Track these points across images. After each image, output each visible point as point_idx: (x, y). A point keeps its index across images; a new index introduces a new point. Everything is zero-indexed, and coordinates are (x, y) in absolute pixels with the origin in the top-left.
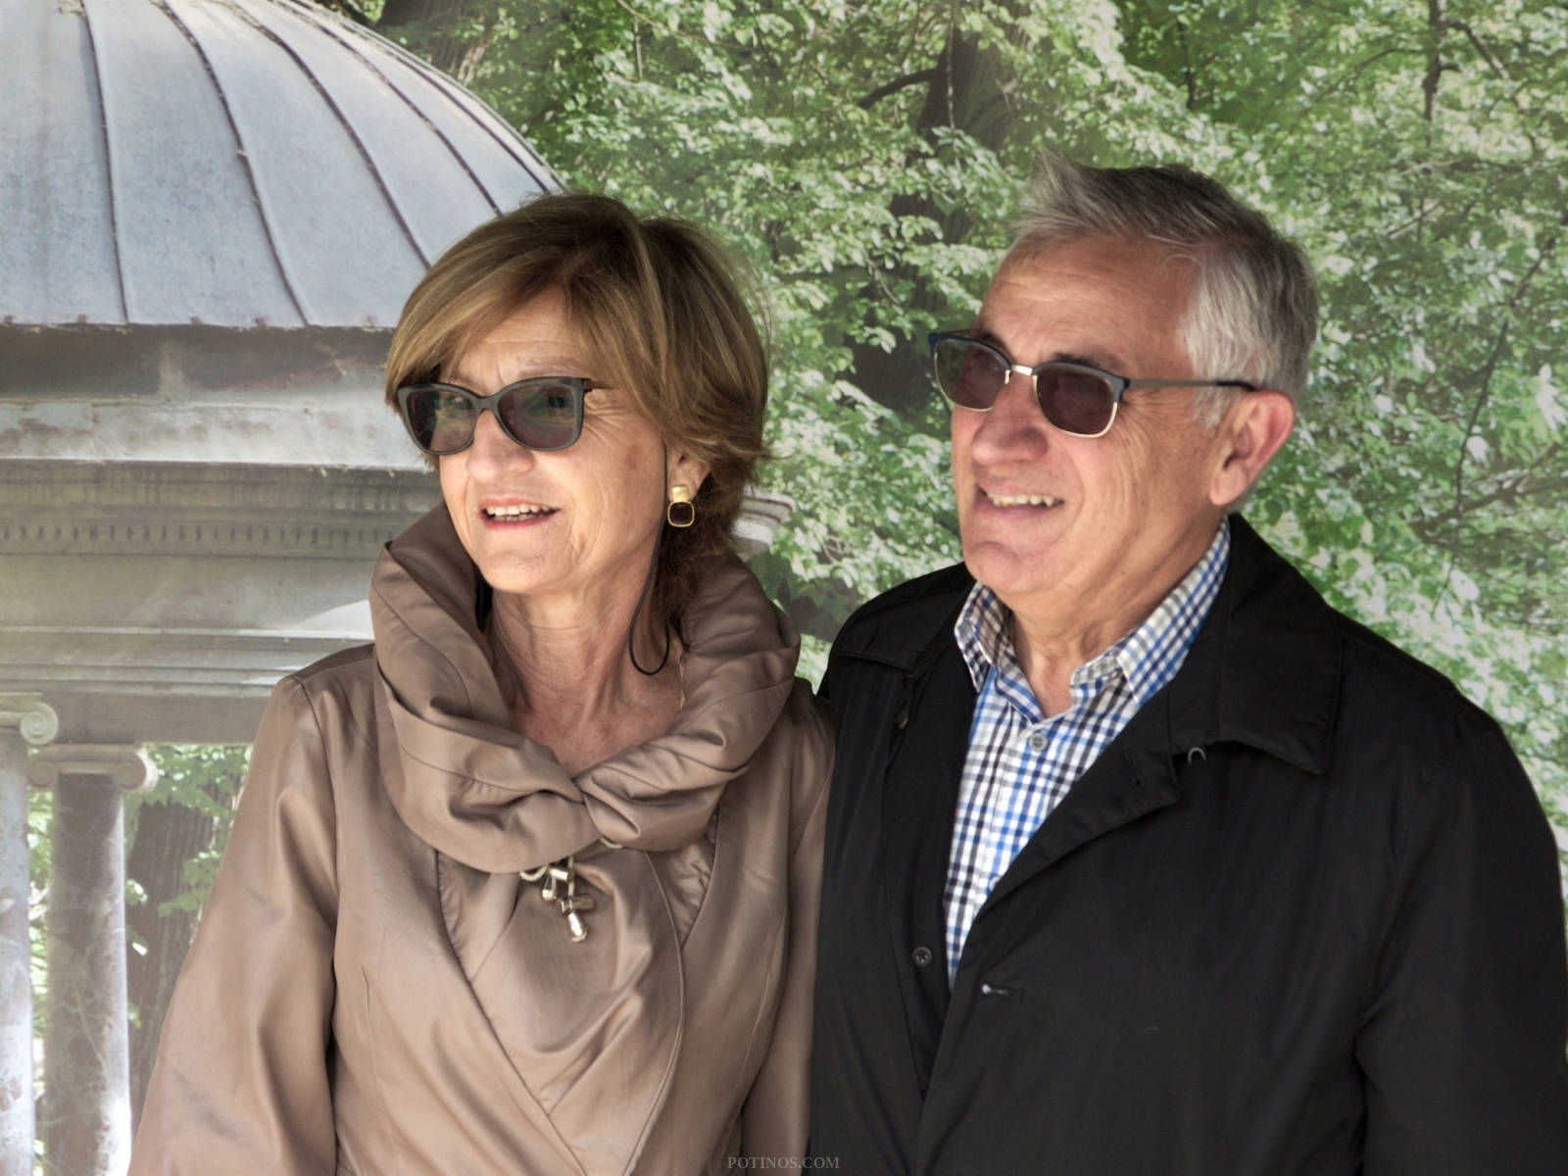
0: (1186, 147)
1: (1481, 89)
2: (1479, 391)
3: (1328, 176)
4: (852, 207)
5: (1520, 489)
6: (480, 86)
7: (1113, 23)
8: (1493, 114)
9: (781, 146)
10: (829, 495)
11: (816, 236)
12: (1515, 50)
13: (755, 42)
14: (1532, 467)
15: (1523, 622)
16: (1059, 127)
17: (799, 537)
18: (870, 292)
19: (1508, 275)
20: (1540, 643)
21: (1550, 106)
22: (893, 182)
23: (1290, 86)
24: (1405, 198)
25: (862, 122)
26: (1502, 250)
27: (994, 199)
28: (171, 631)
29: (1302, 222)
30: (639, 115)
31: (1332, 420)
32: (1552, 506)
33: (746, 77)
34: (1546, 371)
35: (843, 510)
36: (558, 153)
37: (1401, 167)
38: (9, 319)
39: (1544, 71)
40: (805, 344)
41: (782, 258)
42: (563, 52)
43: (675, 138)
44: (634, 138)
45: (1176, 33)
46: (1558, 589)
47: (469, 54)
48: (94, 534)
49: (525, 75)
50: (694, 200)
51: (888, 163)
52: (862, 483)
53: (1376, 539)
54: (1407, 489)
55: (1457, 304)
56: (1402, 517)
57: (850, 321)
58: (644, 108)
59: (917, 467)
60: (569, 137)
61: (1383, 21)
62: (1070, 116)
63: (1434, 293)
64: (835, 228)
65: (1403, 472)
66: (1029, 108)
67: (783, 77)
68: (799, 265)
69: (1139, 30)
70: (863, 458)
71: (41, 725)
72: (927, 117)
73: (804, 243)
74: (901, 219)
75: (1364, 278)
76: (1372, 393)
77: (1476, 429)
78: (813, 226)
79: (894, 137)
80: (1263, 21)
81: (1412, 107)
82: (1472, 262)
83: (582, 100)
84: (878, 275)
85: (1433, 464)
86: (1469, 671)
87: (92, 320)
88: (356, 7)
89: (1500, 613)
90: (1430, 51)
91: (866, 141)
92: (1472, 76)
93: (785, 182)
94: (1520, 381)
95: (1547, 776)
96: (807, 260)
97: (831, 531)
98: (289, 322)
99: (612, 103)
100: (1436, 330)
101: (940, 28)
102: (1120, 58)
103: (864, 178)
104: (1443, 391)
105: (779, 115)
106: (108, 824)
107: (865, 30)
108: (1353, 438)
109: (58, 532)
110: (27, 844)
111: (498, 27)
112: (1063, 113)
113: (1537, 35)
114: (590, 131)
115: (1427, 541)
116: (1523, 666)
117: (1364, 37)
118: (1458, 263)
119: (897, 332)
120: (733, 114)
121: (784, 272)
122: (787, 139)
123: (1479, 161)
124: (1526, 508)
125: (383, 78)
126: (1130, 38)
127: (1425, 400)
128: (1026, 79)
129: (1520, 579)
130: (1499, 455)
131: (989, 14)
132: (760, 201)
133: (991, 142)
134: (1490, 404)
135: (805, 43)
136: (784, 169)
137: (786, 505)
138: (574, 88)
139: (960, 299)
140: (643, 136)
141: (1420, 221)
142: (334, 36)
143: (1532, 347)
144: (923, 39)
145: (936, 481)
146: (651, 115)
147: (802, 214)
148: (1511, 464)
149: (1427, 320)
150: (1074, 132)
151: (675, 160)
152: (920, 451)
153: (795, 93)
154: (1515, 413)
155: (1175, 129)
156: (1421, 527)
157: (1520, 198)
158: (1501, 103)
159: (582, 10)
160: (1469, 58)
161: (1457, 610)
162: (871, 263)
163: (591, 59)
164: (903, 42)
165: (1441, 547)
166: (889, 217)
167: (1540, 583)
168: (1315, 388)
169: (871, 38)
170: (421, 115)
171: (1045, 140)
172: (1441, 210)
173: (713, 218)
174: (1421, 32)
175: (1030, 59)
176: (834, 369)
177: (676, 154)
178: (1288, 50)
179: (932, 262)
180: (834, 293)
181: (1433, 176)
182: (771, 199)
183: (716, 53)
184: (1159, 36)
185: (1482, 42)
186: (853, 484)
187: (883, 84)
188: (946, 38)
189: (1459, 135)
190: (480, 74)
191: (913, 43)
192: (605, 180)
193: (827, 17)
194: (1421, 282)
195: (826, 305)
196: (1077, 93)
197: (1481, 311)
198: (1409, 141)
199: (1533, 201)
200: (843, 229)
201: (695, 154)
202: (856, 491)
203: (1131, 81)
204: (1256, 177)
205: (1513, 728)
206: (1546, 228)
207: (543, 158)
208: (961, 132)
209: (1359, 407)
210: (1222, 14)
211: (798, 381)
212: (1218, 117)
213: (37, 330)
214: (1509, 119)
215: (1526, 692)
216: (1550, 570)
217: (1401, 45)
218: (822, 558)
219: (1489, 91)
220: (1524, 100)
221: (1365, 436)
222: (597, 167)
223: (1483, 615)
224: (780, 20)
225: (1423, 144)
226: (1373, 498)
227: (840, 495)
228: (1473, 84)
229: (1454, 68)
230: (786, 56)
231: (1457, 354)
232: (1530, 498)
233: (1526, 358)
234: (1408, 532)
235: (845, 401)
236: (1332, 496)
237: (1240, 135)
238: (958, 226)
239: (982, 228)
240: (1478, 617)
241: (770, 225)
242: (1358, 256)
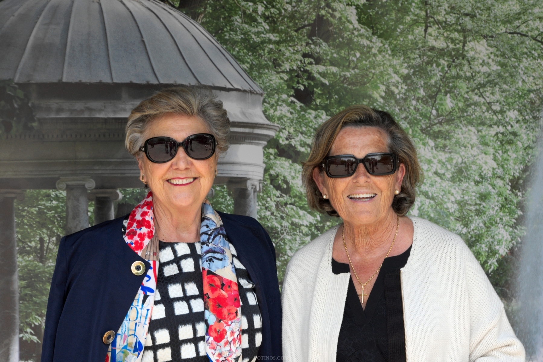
0: (372, 43)
1: (436, 32)
2: (434, 99)
3: (403, 51)
4: (293, 56)
5: (443, 121)
6: (203, 24)
7: (355, 14)
8: (439, 37)
9: (276, 41)
10: (289, 124)
11: (285, 62)
12: (444, 23)
13: (270, 15)
14: (446, 116)
15: (444, 151)
16: (343, 38)
17: (281, 134)
18: (298, 76)
19: (441, 74)
20: (447, 155)
21: (451, 36)
22: (303, 50)
23: (395, 30)
24: (420, 56)
25: (295, 35)
26: (440, 68)
27: (327, 55)
28: (125, 160)
29: (397, 61)
30: (243, 32)
31: (403, 106)
32: (450, 125)
33: (268, 24)
34: (448, 95)
35: (292, 128)
36: (223, 41)
37: (419, 49)
38: (80, 81)
39: (450, 28)
40: (283, 88)
41: (277, 67)
42: (223, 16)
43: (251, 38)
44: (242, 38)
45: (369, 17)
46: (451, 143)
47: (200, 16)
48: (104, 136)
49: (213, 22)
50: (256, 53)
51: (302, 45)
52: (297, 121)
53: (412, 133)
54: (419, 122)
55: (430, 80)
56: (418, 128)
57: (293, 83)
58: (244, 31)
59: (309, 117)
60: (226, 37)
61: (416, 15)
62: (345, 35)
63: (425, 78)
64: (289, 61)
65: (418, 118)
66: (335, 33)
67: (277, 24)
68: (281, 69)
69: (361, 16)
70: (297, 115)
71: (91, 184)
72: (311, 35)
73: (282, 64)
74: (305, 59)
75: (411, 74)
76: (412, 100)
77: (434, 108)
78: (284, 60)
79: (303, 39)
80: (389, 15)
81: (422, 35)
82: (434, 71)
83: (228, 28)
84: (300, 72)
85: (424, 116)
86: (432, 162)
87: (103, 81)
88: (172, 3)
89: (439, 149)
90: (426, 23)
91: (296, 40)
92: (435, 29)
93: (277, 49)
94: (443, 97)
95: (449, 185)
96: (283, 68)
97: (289, 133)
98: (155, 82)
99: (236, 29)
100: (426, 86)
101: (314, 14)
102: (357, 22)
103: (296, 49)
104: (427, 100)
105: (276, 33)
106: (109, 209)
107: (296, 13)
108: (407, 110)
109: (95, 135)
110: (88, 215)
111: (207, 9)
112: (344, 35)
113: (449, 20)
114: (231, 36)
115: (423, 133)
116: (444, 161)
117: (411, 19)
118: (431, 71)
119: (304, 86)
120: (265, 32)
121: (277, 71)
122: (278, 39)
123: (435, 48)
124: (444, 125)
125: (179, 21)
126: (359, 18)
127: (423, 102)
128: (335, 26)
129: (443, 141)
130: (438, 114)
131: (327, 11)
132: (272, 54)
133: (326, 41)
134: (437, 102)
135: (281, 16)
136: (277, 46)
137: (278, 127)
138: (226, 25)
139: (319, 78)
140: (244, 37)
141: (423, 61)
142: (166, 10)
143: (446, 90)
144: (310, 16)
145: (314, 120)
146: (246, 32)
147: (281, 57)
148: (442, 115)
149: (424, 84)
150: (346, 39)
151: (252, 44)
152: (310, 114)
153: (280, 28)
154: (442, 104)
155: (370, 39)
156: (422, 130)
157: (444, 56)
158: (441, 35)
159: (228, 6)
160: (434, 25)
161: (430, 148)
162: (298, 69)
163: (230, 18)
164: (305, 16)
165: (426, 134)
166: (302, 58)
167: (447, 142)
168: (399, 99)
169: (297, 15)
170: (188, 31)
171: (339, 41)
172: (427, 59)
173: (260, 58)
174: (424, 18)
175: (336, 22)
176: (290, 94)
177: (252, 42)
178: (394, 21)
179: (312, 69)
180: (289, 76)
181: (426, 51)
182: (274, 53)
183: (261, 18)
184: (366, 17)
185: (437, 21)
186: (294, 121)
187: (300, 26)
188: (316, 16)
189: (431, 42)
190: (203, 21)
191: (308, 17)
192: (235, 48)
193: (287, 10)
194: (423, 75)
195: (287, 79)
196: (347, 30)
197: (435, 82)
198: (421, 43)
199: (447, 57)
200: (291, 61)
201: (256, 42)
202: (295, 123)
203: (360, 28)
204: (387, 51)
205: (442, 174)
206: (449, 63)
207: (219, 42)
208: (319, 39)
209: (409, 103)
210: (380, 12)
211: (281, 97)
212: (380, 36)
213: (88, 84)
214: (442, 38)
215: (444, 166)
216: (449, 139)
217: (420, 21)
218: (287, 139)
219: (438, 32)
220: (445, 34)
221: (410, 110)
222: (233, 45)
223: (435, 149)
224: (276, 10)
225: (424, 44)
226: (412, 123)
227: (291, 124)
228: (435, 30)
229: (431, 27)
230: (277, 19)
231: (430, 91)
232: (445, 123)
233: (444, 92)
234: (419, 131)
235: (292, 102)
236: (403, 123)
237: (384, 41)
238: (318, 61)
239: (324, 61)
240: (434, 150)
241: (274, 60)
242: (409, 69)
